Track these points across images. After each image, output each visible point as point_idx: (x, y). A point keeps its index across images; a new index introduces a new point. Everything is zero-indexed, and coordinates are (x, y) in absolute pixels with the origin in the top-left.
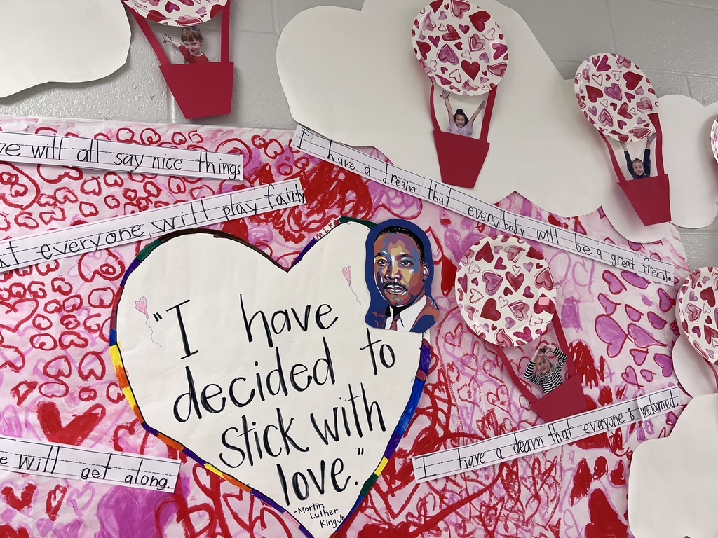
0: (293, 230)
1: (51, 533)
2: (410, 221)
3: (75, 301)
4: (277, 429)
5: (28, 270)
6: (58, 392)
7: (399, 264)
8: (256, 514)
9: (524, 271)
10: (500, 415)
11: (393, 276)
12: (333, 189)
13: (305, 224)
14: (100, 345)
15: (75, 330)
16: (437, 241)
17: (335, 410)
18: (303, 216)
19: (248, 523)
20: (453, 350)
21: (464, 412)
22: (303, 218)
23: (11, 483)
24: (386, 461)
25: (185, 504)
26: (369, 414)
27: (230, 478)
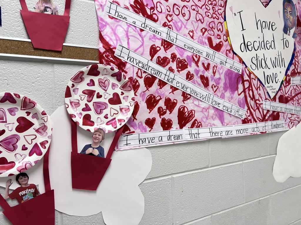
1: (213, 80)
4: (264, 60)
6: (212, 34)
7: (290, 14)
11: (288, 17)
14: (222, 20)
15: (215, 13)
17: (275, 58)
19: (257, 88)
23: (204, 61)
24: (285, 77)
26: (282, 61)
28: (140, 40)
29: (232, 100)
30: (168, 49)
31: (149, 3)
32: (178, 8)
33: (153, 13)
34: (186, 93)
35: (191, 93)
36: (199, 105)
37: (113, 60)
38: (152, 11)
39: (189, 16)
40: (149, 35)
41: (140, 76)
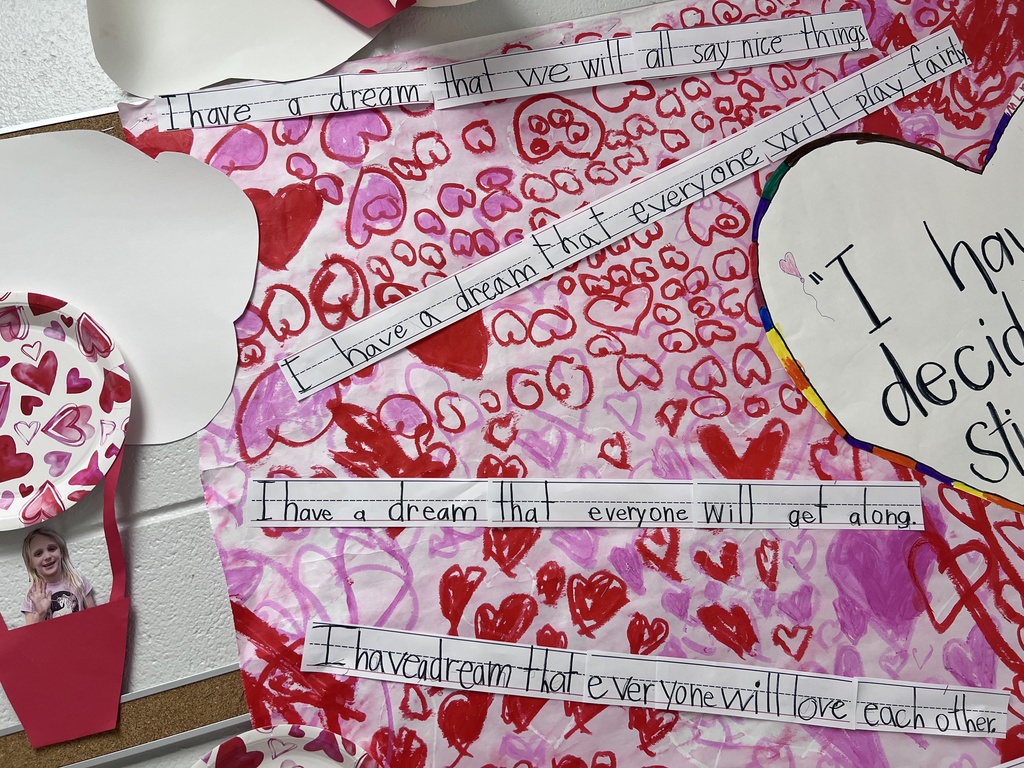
0: (964, 110)
1: (775, 608)
3: (697, 275)
5: (624, 244)
6: (717, 409)
12: (1004, 32)
13: (979, 97)
14: (752, 333)
15: (711, 318)
18: (972, 85)
22: (973, 88)
23: (702, 545)
25: (945, 545)
27: (996, 499)
28: (395, 573)
29: (910, 665)
30: (521, 556)
31: (408, 416)
32: (531, 377)
33: (430, 443)
34: (650, 709)
35: (673, 700)
36: (729, 738)
37: (301, 688)
38: (423, 438)
39: (585, 391)
40: (424, 539)
41: (420, 711)
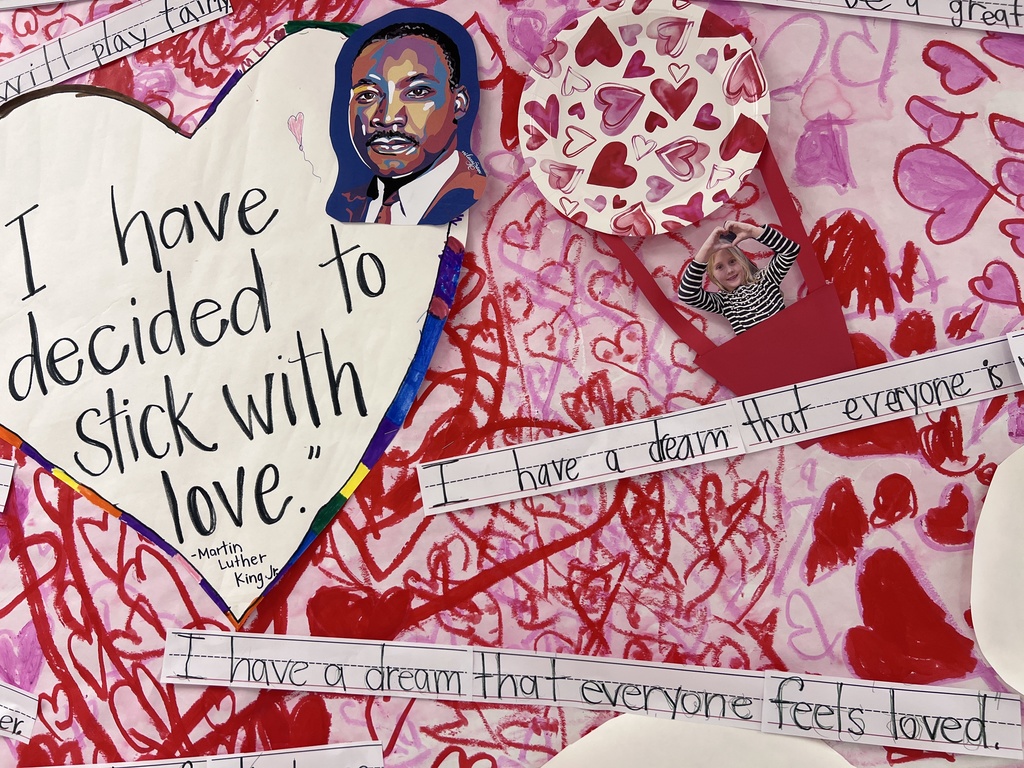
2: (433, 8)
4: (163, 411)
7: (404, 97)
8: (130, 554)
9: (697, 72)
10: (620, 382)
11: (388, 119)
13: (230, 51)
16: (492, 39)
17: (269, 378)
18: (226, 37)
19: (115, 569)
20: (520, 257)
21: (536, 377)
22: (227, 41)
24: (364, 471)
25: (21, 531)
26: (334, 385)
27: (89, 493)
